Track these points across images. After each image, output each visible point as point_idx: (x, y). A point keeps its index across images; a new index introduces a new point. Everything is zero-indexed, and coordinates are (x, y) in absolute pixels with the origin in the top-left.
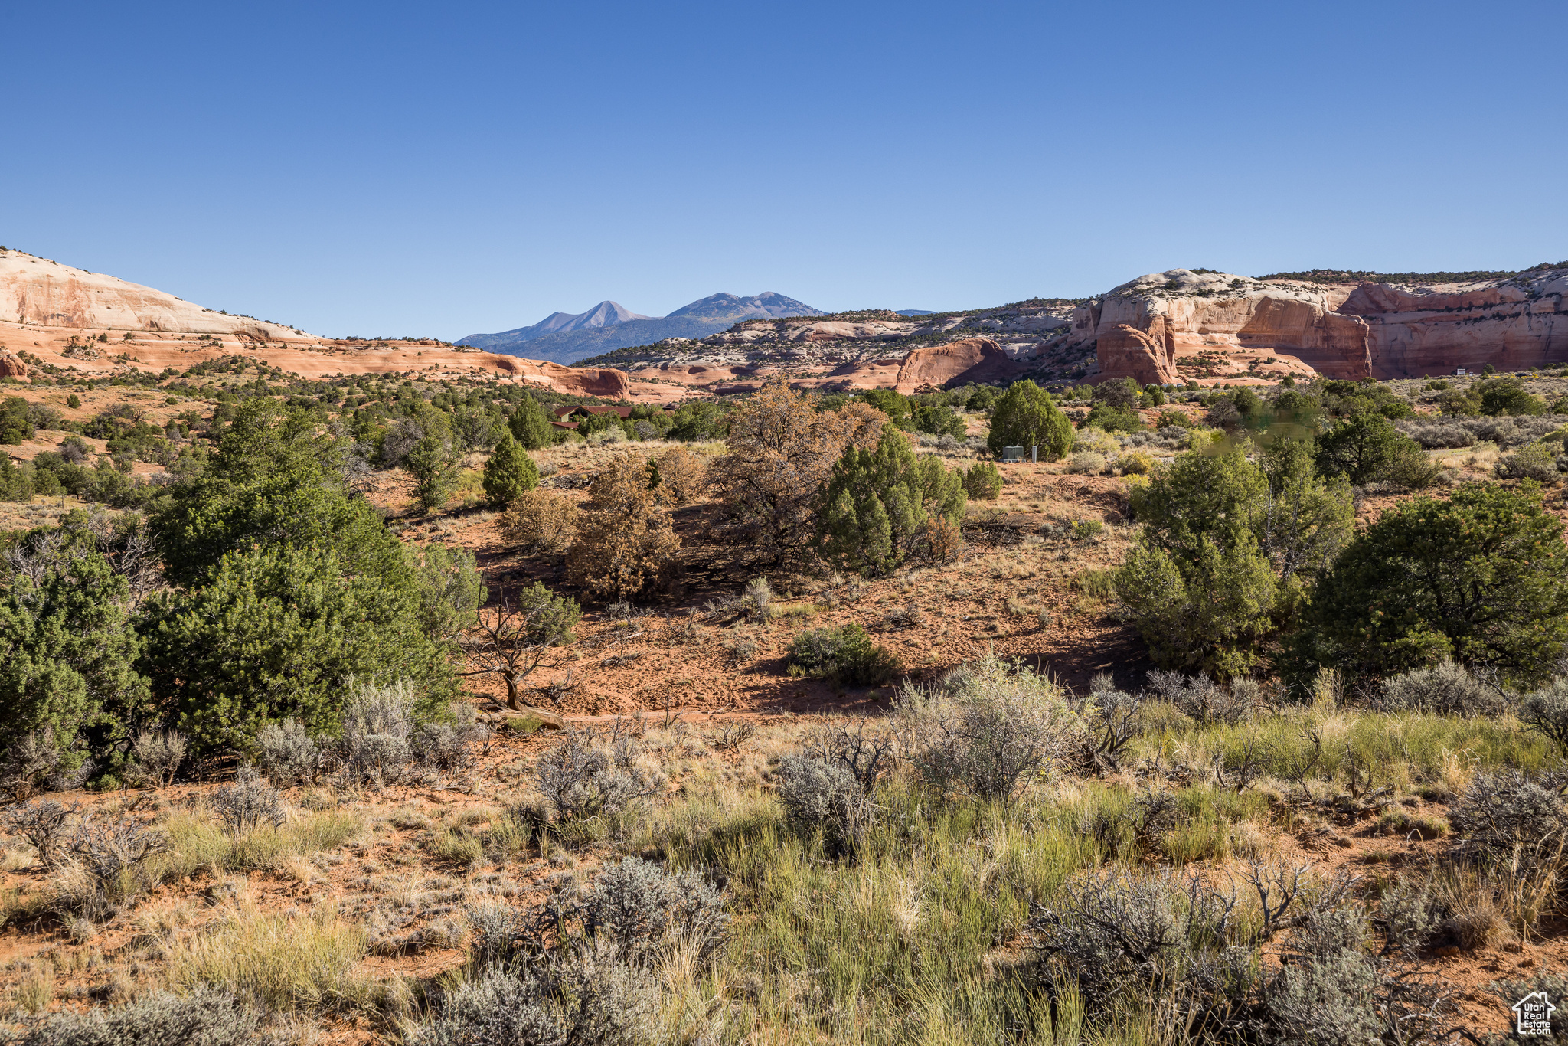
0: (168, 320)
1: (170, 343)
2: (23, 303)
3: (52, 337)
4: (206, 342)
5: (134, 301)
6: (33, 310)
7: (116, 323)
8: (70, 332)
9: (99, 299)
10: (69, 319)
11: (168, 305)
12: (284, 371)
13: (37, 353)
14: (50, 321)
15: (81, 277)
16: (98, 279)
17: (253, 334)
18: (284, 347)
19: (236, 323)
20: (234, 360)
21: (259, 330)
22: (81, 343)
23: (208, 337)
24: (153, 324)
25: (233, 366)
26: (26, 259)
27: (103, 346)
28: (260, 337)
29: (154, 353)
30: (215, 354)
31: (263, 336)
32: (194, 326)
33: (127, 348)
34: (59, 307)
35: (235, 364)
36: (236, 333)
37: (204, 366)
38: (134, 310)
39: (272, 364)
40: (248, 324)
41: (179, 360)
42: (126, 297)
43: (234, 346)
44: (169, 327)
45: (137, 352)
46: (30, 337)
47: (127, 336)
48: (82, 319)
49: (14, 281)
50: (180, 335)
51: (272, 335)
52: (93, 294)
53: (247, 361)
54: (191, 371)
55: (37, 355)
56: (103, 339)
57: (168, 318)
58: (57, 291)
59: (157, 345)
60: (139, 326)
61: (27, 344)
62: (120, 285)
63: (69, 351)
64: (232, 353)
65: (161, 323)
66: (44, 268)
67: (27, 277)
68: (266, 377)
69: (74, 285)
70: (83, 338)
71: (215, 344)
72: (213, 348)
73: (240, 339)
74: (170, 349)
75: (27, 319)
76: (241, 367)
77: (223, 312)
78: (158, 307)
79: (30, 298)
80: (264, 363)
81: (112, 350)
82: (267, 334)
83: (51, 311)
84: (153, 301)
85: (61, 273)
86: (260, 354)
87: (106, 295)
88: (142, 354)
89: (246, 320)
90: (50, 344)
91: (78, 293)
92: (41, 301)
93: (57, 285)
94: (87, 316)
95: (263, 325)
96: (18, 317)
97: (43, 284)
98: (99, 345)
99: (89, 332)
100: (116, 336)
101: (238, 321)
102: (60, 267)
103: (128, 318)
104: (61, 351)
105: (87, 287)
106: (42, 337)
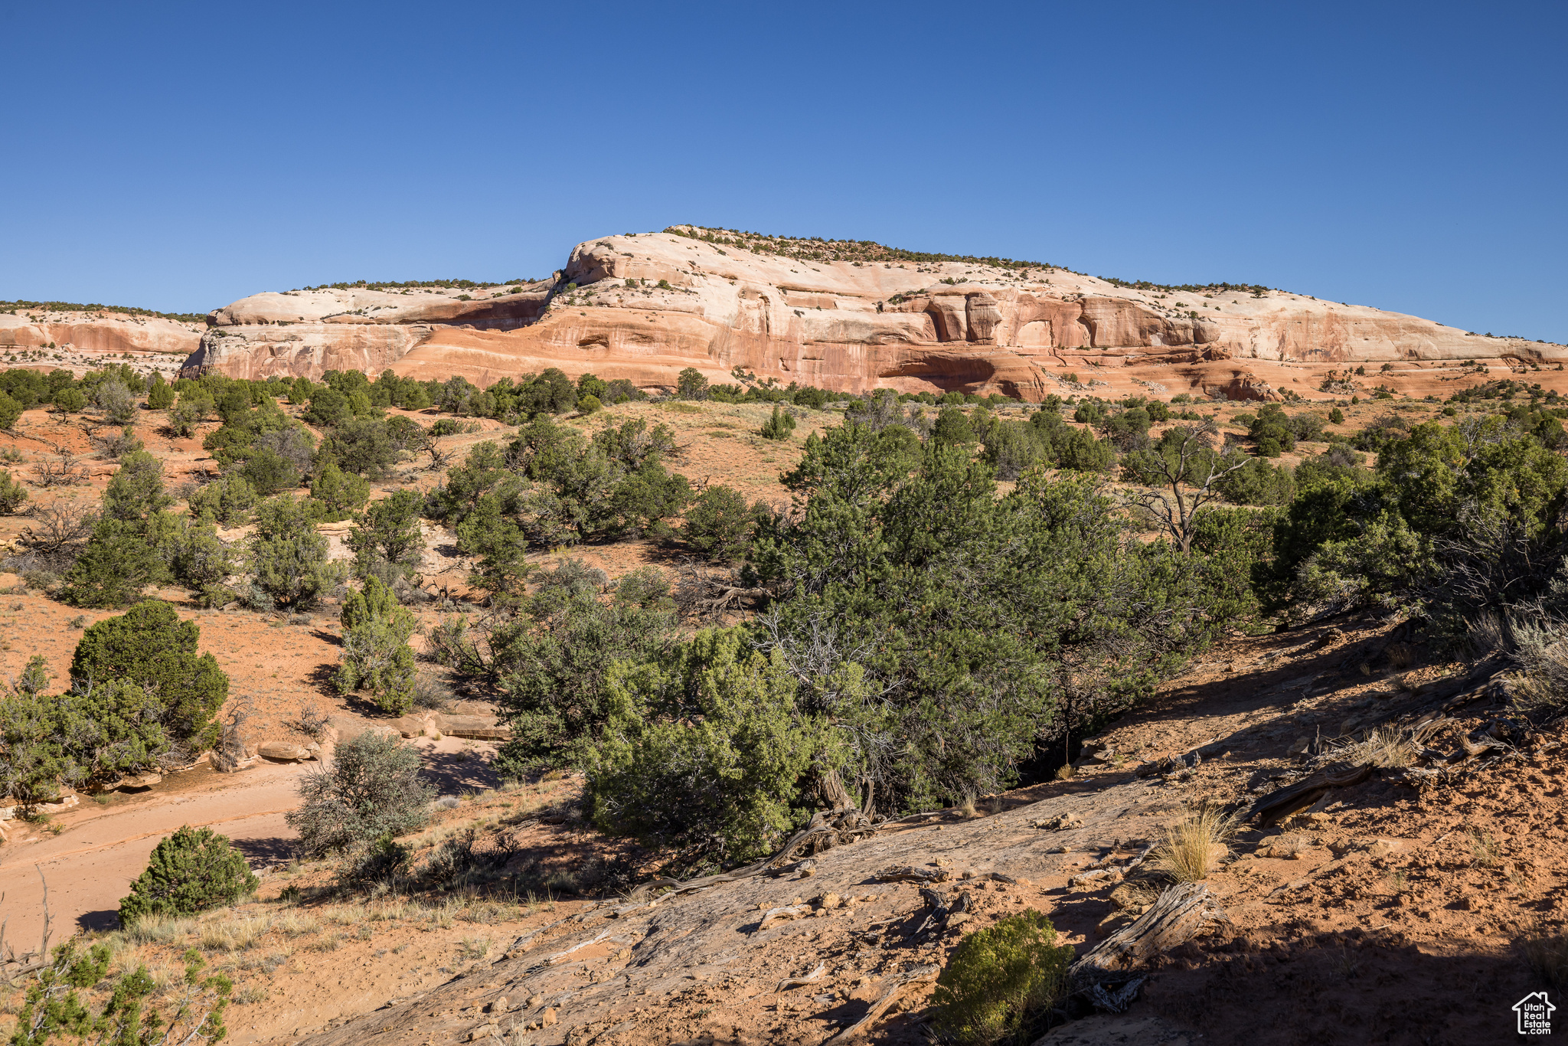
0: (1428, 347)
1: (1430, 371)
2: (1282, 340)
3: (1310, 373)
4: (1469, 368)
5: (1392, 330)
6: (1292, 347)
7: (1373, 354)
8: (1327, 366)
9: (1356, 331)
10: (1327, 354)
11: (1429, 332)
12: (1560, 395)
13: (1296, 389)
14: (1308, 357)
15: (1339, 309)
16: (1356, 311)
17: (1523, 356)
18: (1560, 368)
19: (1502, 344)
20: (1502, 385)
21: (1530, 352)
22: (1338, 378)
23: (1472, 363)
24: (1412, 353)
25: (1501, 391)
26: (1285, 297)
27: (1360, 379)
28: (1532, 359)
29: (1413, 384)
30: (1480, 380)
31: (1534, 358)
32: (1456, 352)
33: (1385, 379)
34: (1317, 342)
35: (1504, 389)
36: (1504, 357)
37: (1468, 393)
38: (1392, 339)
39: (1546, 388)
40: (1517, 345)
41: (1440, 390)
42: (1384, 327)
43: (1501, 371)
44: (1429, 355)
45: (1395, 383)
46: (1289, 373)
47: (1385, 368)
48: (1340, 352)
49: (1275, 319)
50: (1441, 363)
51: (1545, 355)
52: (1351, 327)
53: (1517, 385)
54: (1454, 399)
55: (1295, 391)
56: (1360, 372)
57: (1429, 346)
58: (1315, 326)
59: (1416, 375)
60: (1397, 356)
61: (1286, 381)
62: (1379, 315)
63: (1326, 386)
64: (1499, 378)
65: (1421, 351)
66: (1303, 304)
67: (1286, 314)
68: (1541, 401)
69: (1332, 318)
70: (1340, 372)
71: (1479, 370)
72: (1477, 375)
73: (1507, 362)
74: (1430, 378)
75: (1287, 356)
76: (1510, 391)
77: (1489, 335)
78: (1418, 335)
79: (1290, 336)
80: (1537, 387)
81: (1369, 383)
82: (1539, 355)
83: (1309, 346)
84: (1412, 328)
85: (1319, 307)
86: (1531, 377)
87: (1364, 326)
88: (1400, 385)
89: (1515, 341)
90: (1308, 380)
91: (1336, 326)
92: (1300, 337)
93: (1316, 320)
94: (1344, 349)
95: (1535, 346)
96: (1278, 354)
97: (1303, 320)
98: (1356, 378)
99: (1346, 366)
100: (1374, 368)
101: (1506, 343)
102: (1319, 302)
103: (1387, 348)
104: (1319, 386)
105: (1345, 320)
106: (1301, 373)
